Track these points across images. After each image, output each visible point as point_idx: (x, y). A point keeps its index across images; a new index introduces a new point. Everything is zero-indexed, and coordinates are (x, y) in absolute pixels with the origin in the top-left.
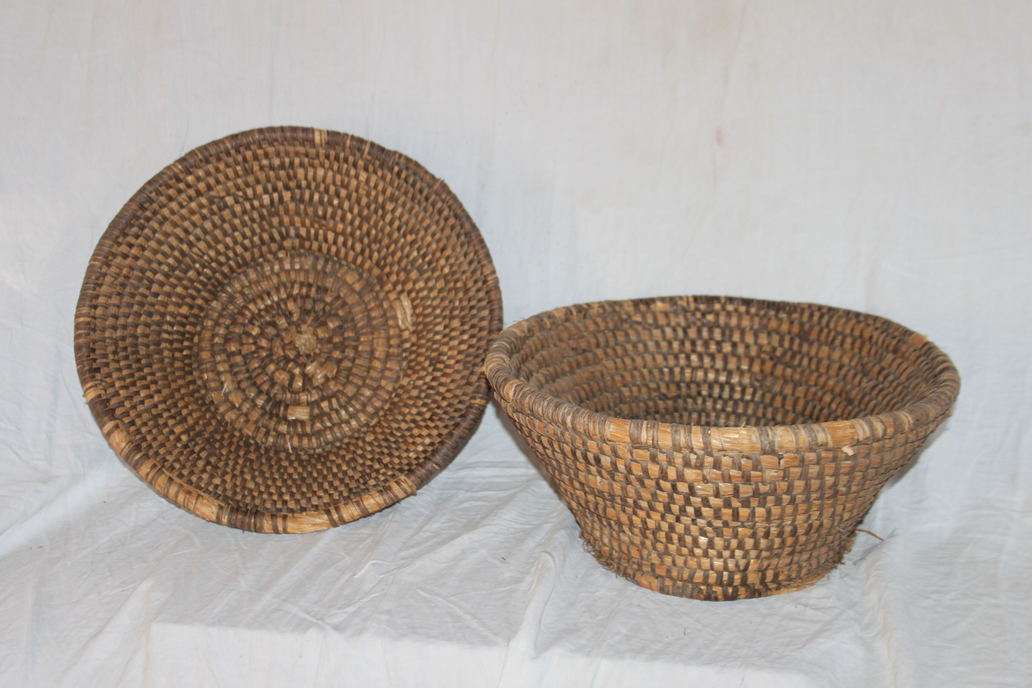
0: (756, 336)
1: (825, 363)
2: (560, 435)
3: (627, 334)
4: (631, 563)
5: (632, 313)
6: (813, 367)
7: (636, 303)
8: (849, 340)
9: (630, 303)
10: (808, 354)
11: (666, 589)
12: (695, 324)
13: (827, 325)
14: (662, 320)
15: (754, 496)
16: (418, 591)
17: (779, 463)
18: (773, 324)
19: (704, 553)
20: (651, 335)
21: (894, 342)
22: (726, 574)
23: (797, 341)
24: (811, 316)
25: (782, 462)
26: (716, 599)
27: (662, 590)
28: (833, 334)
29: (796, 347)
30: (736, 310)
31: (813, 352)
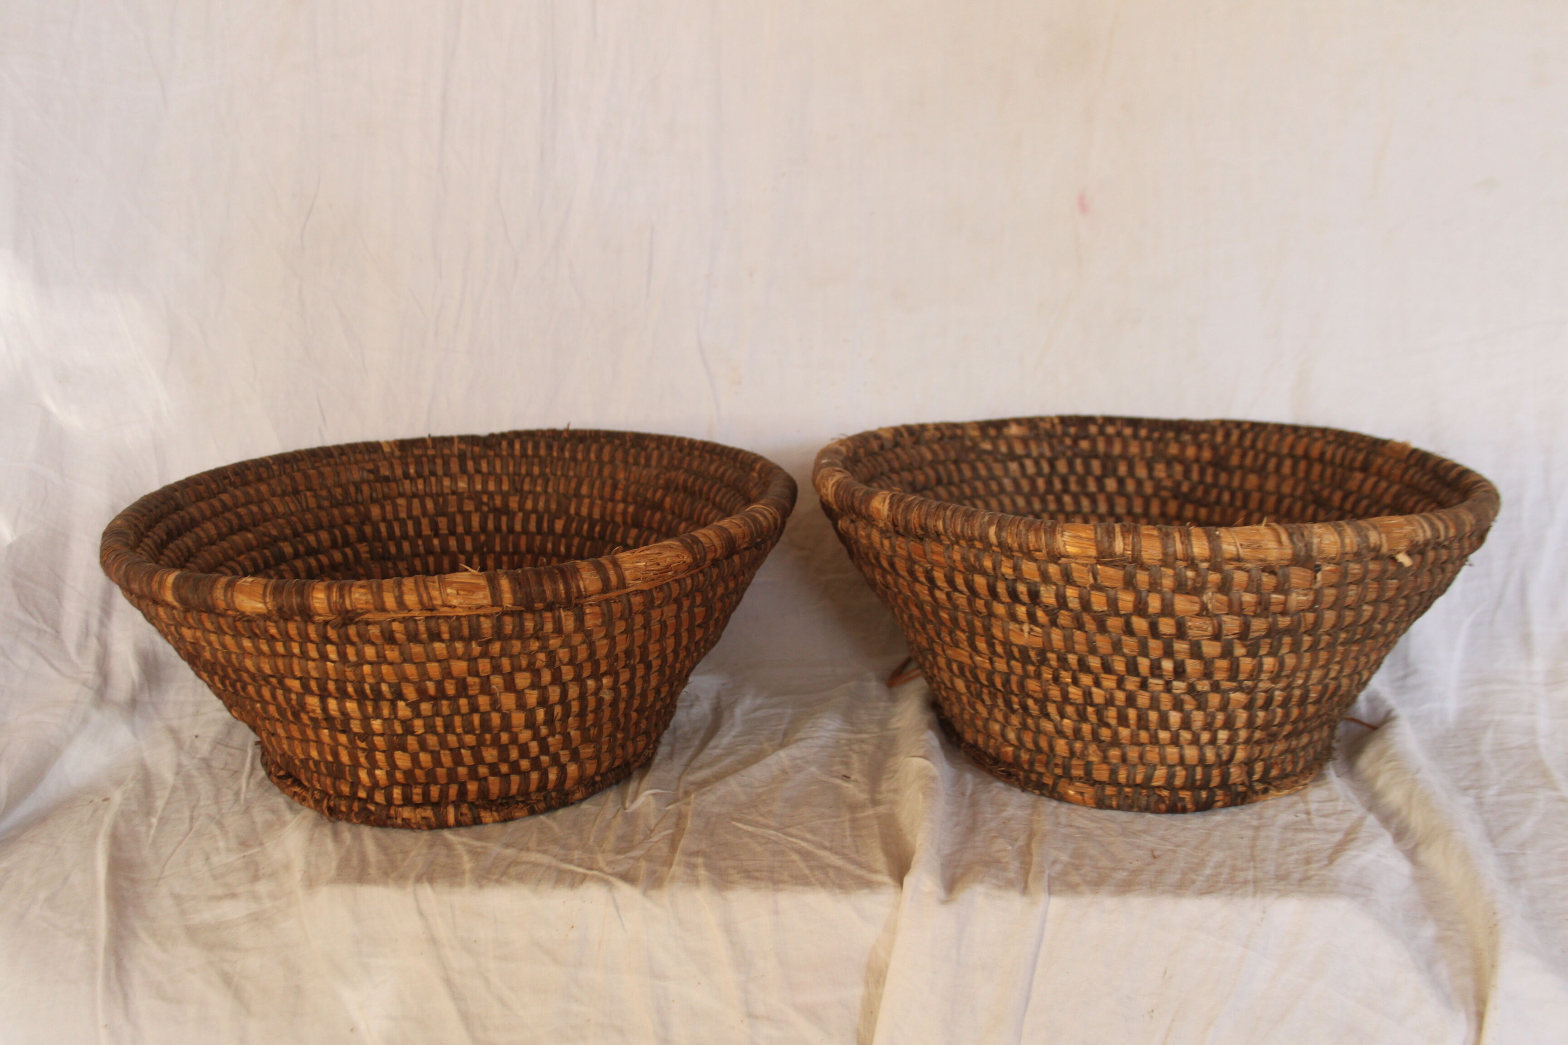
0: (1150, 469)
1: (1256, 496)
2: (972, 559)
3: (974, 469)
4: (1051, 765)
5: (979, 439)
6: (1238, 503)
7: (984, 426)
8: (1288, 463)
9: (975, 426)
10: (1228, 487)
11: (1107, 802)
12: (1064, 454)
13: (1253, 446)
14: (1019, 449)
15: (1267, 636)
16: (734, 823)
17: (1315, 577)
18: (1173, 449)
19: (1172, 738)
20: (1006, 470)
21: (1361, 457)
22: (1199, 771)
23: (1210, 472)
24: (1227, 435)
25: (1319, 576)
26: (1184, 810)
27: (1101, 804)
28: (1262, 456)
29: (1209, 479)
30: (1119, 434)
31: (1236, 482)
